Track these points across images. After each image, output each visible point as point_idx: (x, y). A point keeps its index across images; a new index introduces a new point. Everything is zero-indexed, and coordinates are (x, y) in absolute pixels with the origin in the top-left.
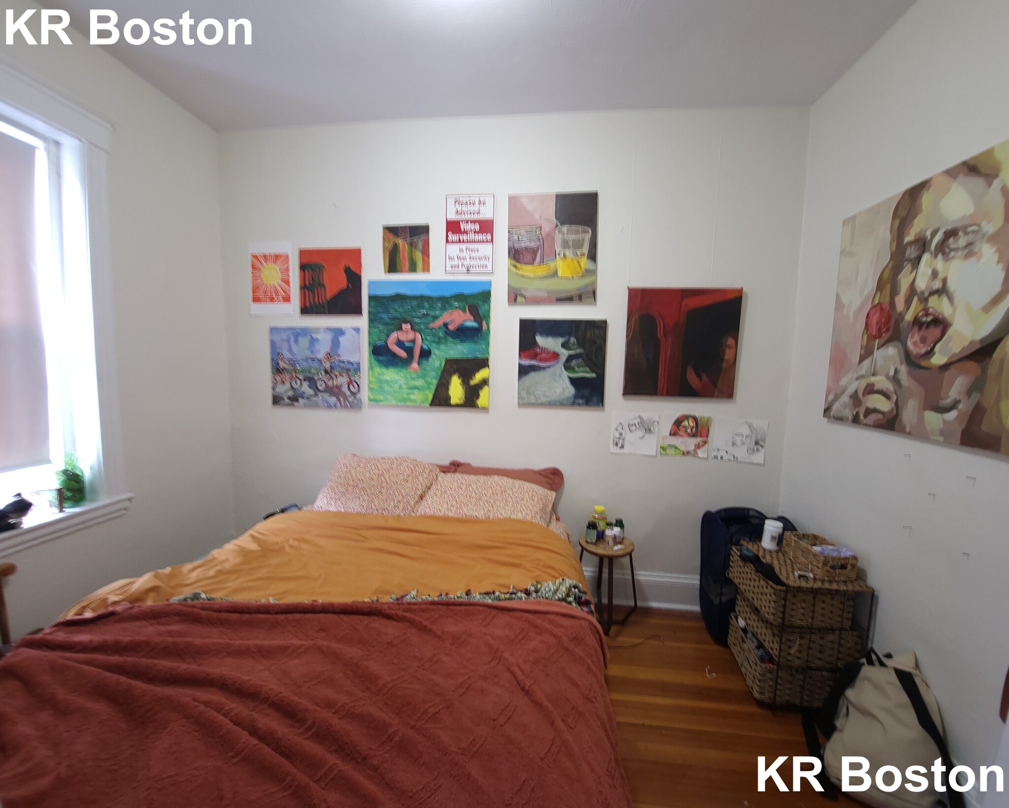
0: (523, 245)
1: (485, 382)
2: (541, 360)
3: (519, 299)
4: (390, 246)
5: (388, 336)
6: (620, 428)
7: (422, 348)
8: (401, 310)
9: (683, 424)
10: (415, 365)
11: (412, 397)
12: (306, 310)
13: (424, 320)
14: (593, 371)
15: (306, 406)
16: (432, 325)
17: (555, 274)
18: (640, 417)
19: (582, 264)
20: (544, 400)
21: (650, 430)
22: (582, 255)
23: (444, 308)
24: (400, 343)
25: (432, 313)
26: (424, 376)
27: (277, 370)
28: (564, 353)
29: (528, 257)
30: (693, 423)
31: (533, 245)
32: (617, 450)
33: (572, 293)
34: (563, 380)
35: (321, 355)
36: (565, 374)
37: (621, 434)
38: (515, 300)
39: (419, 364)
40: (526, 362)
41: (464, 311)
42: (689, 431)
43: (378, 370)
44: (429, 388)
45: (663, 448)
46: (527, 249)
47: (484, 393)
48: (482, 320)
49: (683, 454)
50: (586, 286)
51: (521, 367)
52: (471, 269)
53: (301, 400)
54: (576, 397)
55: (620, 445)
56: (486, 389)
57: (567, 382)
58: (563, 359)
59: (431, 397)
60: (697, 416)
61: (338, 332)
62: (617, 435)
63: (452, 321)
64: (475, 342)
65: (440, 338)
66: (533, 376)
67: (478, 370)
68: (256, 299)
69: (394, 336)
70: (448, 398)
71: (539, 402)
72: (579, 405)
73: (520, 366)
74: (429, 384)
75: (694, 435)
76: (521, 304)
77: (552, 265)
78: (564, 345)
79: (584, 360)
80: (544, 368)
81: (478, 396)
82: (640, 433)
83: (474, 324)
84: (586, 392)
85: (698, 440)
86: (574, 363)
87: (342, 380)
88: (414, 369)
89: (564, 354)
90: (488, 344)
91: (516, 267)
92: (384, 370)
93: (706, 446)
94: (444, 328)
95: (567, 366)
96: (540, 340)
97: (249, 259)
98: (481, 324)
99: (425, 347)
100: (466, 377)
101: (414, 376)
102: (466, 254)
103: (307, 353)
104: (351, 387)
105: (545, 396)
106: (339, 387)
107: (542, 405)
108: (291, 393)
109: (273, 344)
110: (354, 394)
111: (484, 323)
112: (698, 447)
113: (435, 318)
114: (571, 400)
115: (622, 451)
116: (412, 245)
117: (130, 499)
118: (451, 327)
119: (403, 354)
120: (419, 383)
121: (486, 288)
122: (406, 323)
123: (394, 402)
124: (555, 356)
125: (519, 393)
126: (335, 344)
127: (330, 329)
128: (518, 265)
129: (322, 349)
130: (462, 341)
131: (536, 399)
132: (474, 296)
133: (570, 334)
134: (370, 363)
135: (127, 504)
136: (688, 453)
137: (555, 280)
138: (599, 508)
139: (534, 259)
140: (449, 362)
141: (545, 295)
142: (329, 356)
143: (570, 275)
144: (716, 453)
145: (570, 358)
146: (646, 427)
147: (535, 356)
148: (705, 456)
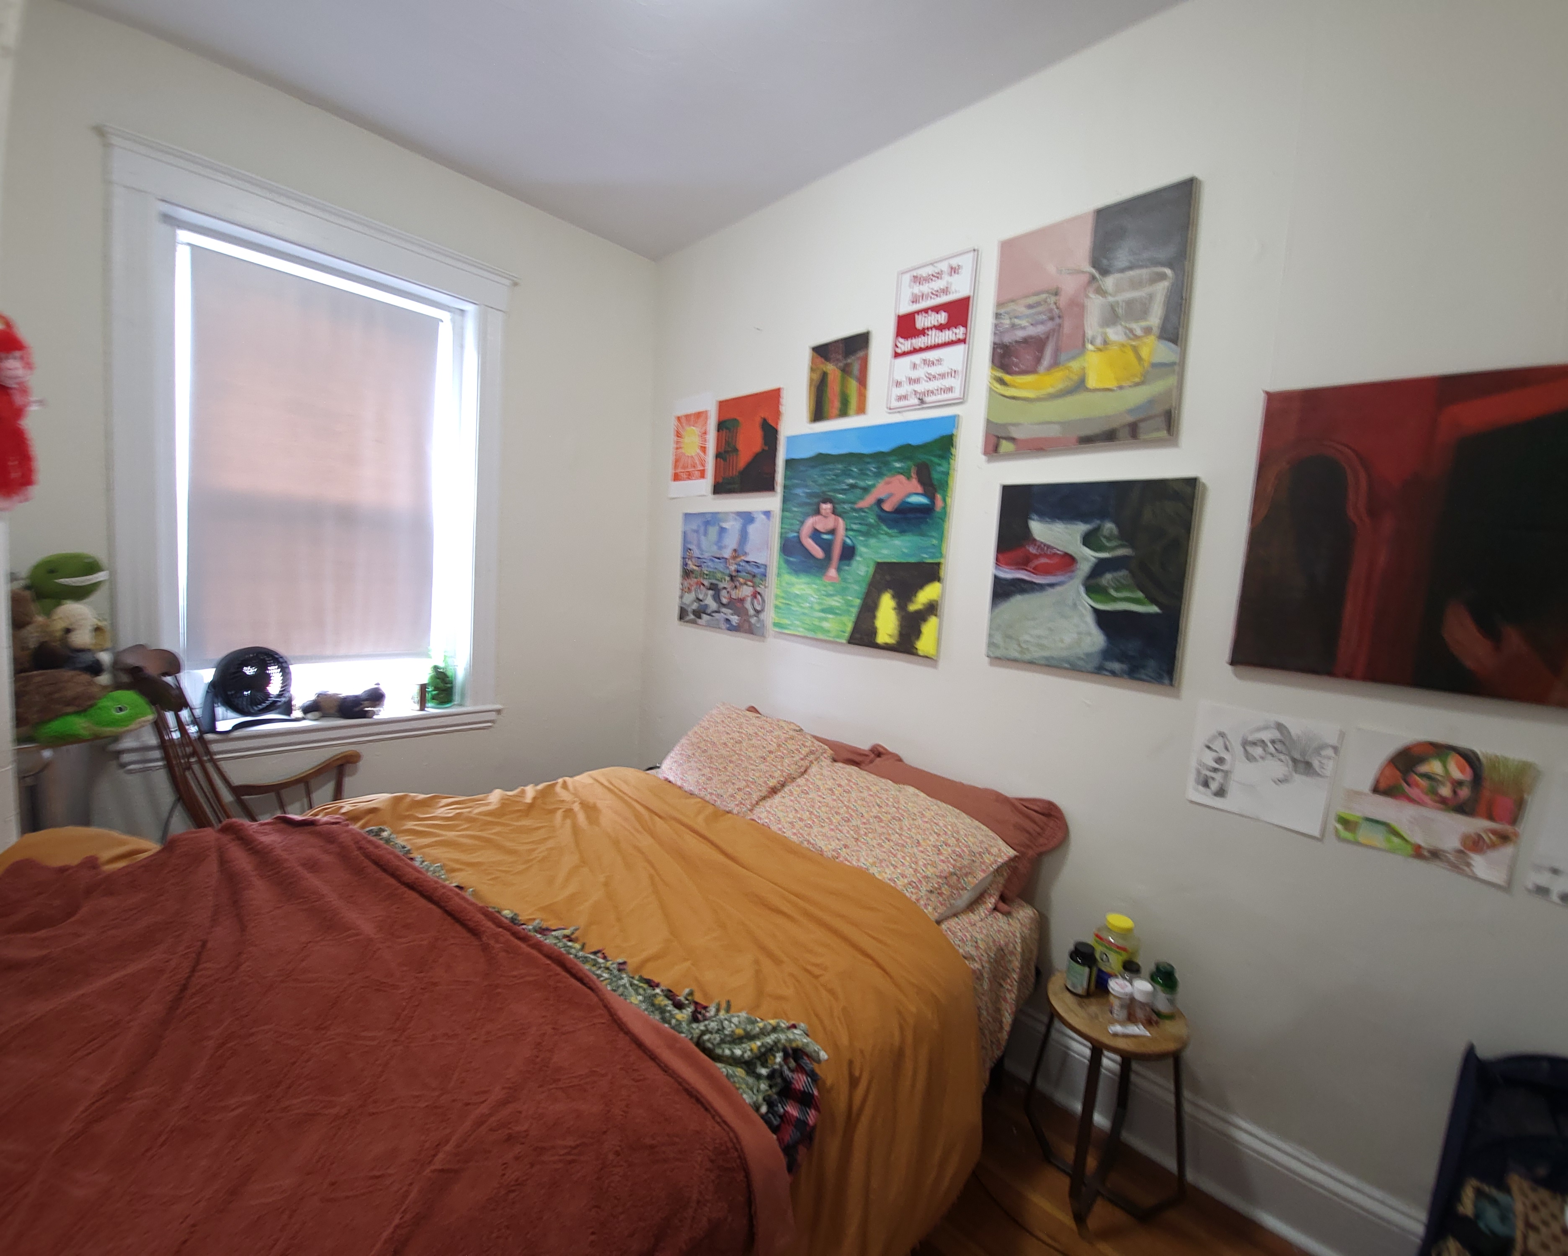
0: (1020, 334)
1: (932, 608)
2: (1036, 571)
3: (1005, 446)
4: (817, 376)
5: (802, 523)
6: (1218, 745)
7: (844, 543)
8: (821, 481)
9: (1424, 768)
10: (832, 572)
11: (825, 625)
12: (719, 488)
13: (850, 497)
14: (1153, 601)
15: (708, 626)
16: (862, 504)
17: (1079, 385)
18: (1280, 727)
19: (1145, 352)
20: (1036, 653)
21: (1308, 765)
22: (1148, 331)
23: (879, 475)
24: (816, 535)
25: (861, 484)
26: (843, 591)
27: (687, 573)
28: (1088, 557)
29: (1028, 357)
30: (1462, 771)
31: (1040, 330)
32: (1205, 797)
33: (1114, 425)
34: (1082, 616)
35: (727, 553)
36: (1086, 602)
37: (1220, 760)
38: (996, 449)
39: (839, 570)
40: (1009, 574)
41: (909, 478)
42: (1445, 791)
43: (788, 578)
44: (848, 612)
45: (1345, 822)
46: (1026, 341)
47: (929, 628)
48: (936, 491)
49: (1418, 852)
50: (1151, 402)
51: (998, 582)
52: (928, 399)
53: (704, 616)
54: (1107, 654)
55: (1214, 786)
56: (933, 621)
57: (1090, 619)
58: (1084, 568)
59: (849, 627)
60: (1478, 752)
61: (747, 518)
62: (1209, 759)
63: (891, 495)
64: (923, 534)
65: (870, 525)
66: (1018, 603)
67: (921, 586)
68: (676, 477)
69: (810, 522)
70: (873, 632)
71: (1027, 657)
72: (1113, 673)
73: (997, 580)
74: (849, 604)
75: (1462, 808)
76: (1009, 456)
77: (1075, 365)
78: (1088, 540)
79: (1133, 574)
80: (1041, 587)
81: (918, 634)
82: (1278, 768)
83: (923, 500)
84: (1133, 646)
85: (1478, 825)
86: (1107, 578)
87: (746, 591)
88: (831, 578)
89: (1086, 559)
90: (941, 537)
91: (1002, 382)
92: (793, 579)
93: (1508, 850)
94: (876, 509)
95: (1092, 587)
96: (1039, 529)
97: (673, 423)
98: (932, 498)
99: (848, 541)
100: (903, 597)
101: (830, 589)
102: (920, 373)
103: (714, 550)
104: (755, 602)
105: (1042, 647)
106: (742, 600)
107: (1031, 664)
108: (695, 606)
109: (685, 534)
110: (758, 612)
111: (939, 497)
112: (1475, 844)
113: (866, 490)
114: (1096, 662)
115: (1218, 802)
116: (846, 371)
117: (498, 711)
118: (887, 507)
119: (818, 552)
120: (835, 602)
121: (945, 432)
122: (825, 502)
123: (801, 631)
124: (1068, 561)
125: (990, 636)
126: (744, 536)
127: (739, 514)
128: (1007, 378)
129: (731, 542)
130: (903, 532)
131: (1023, 651)
132: (925, 447)
133: (1103, 515)
134: (779, 568)
135: (492, 716)
136: (1435, 855)
137: (1079, 398)
138: (1119, 921)
139: (1038, 360)
140: (881, 567)
141: (1054, 431)
142: (737, 553)
143: (1112, 384)
144: (1544, 879)
145: (1100, 568)
146: (1297, 756)
147: (1024, 563)
148: (1498, 876)
